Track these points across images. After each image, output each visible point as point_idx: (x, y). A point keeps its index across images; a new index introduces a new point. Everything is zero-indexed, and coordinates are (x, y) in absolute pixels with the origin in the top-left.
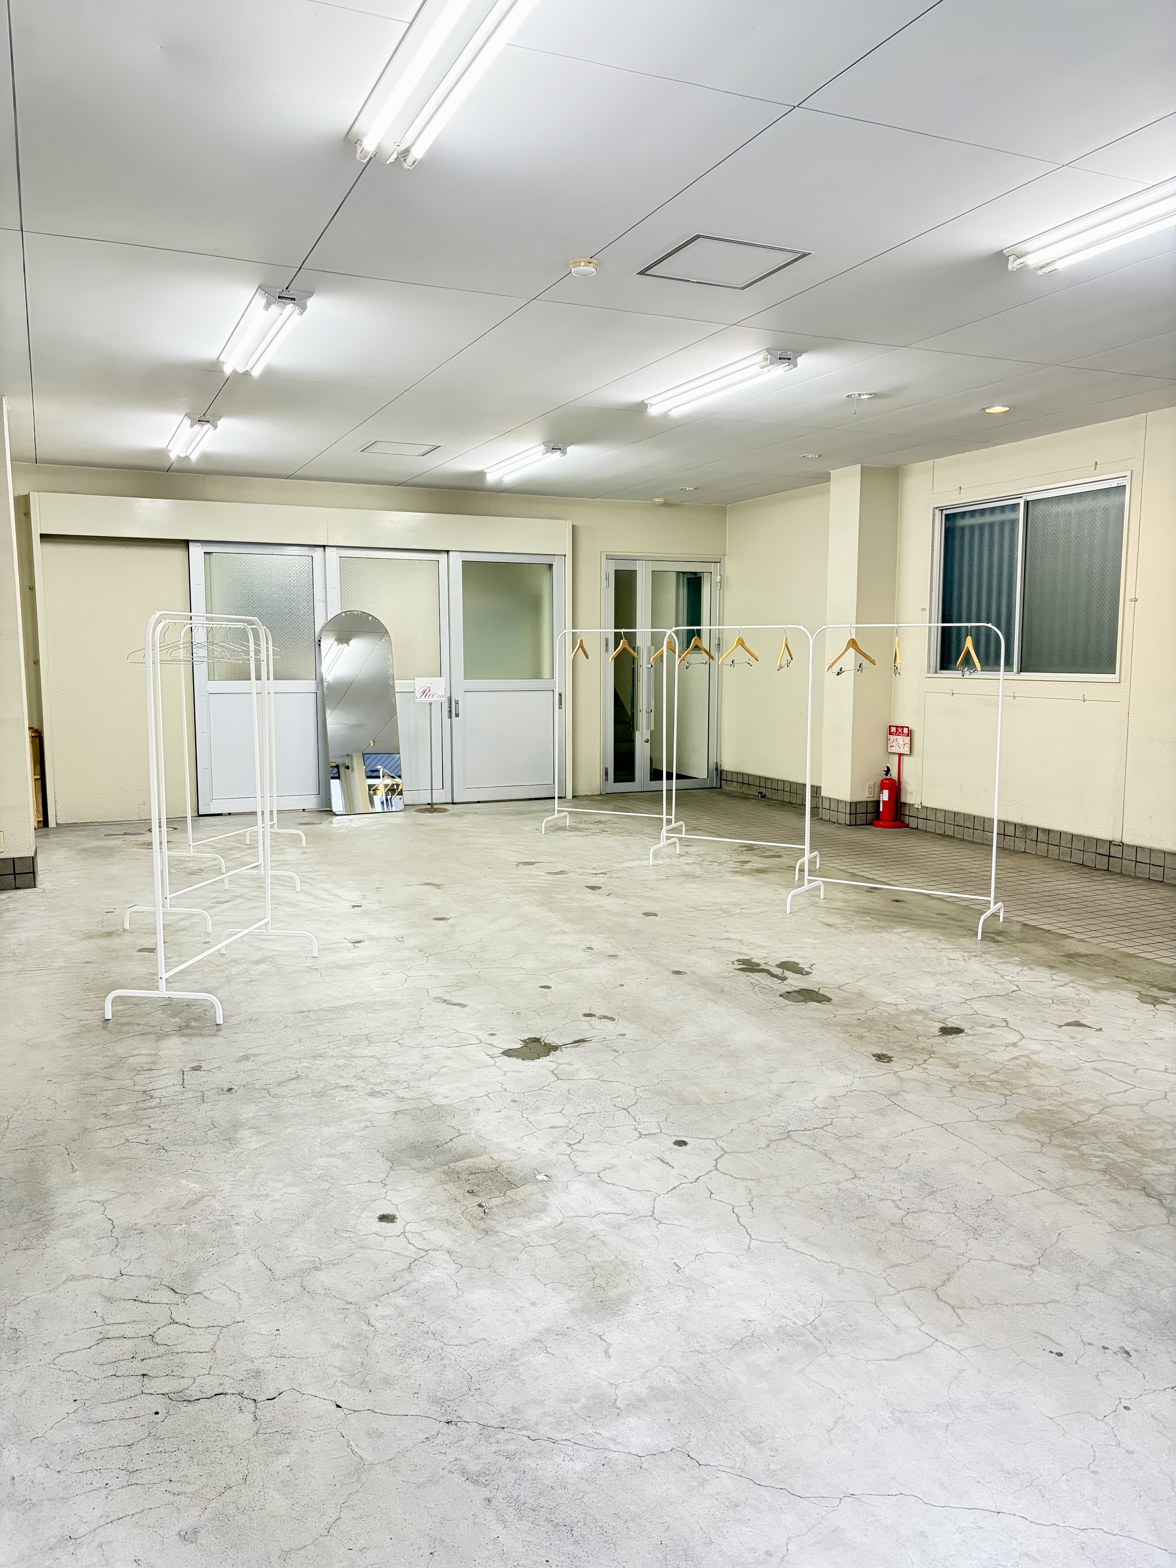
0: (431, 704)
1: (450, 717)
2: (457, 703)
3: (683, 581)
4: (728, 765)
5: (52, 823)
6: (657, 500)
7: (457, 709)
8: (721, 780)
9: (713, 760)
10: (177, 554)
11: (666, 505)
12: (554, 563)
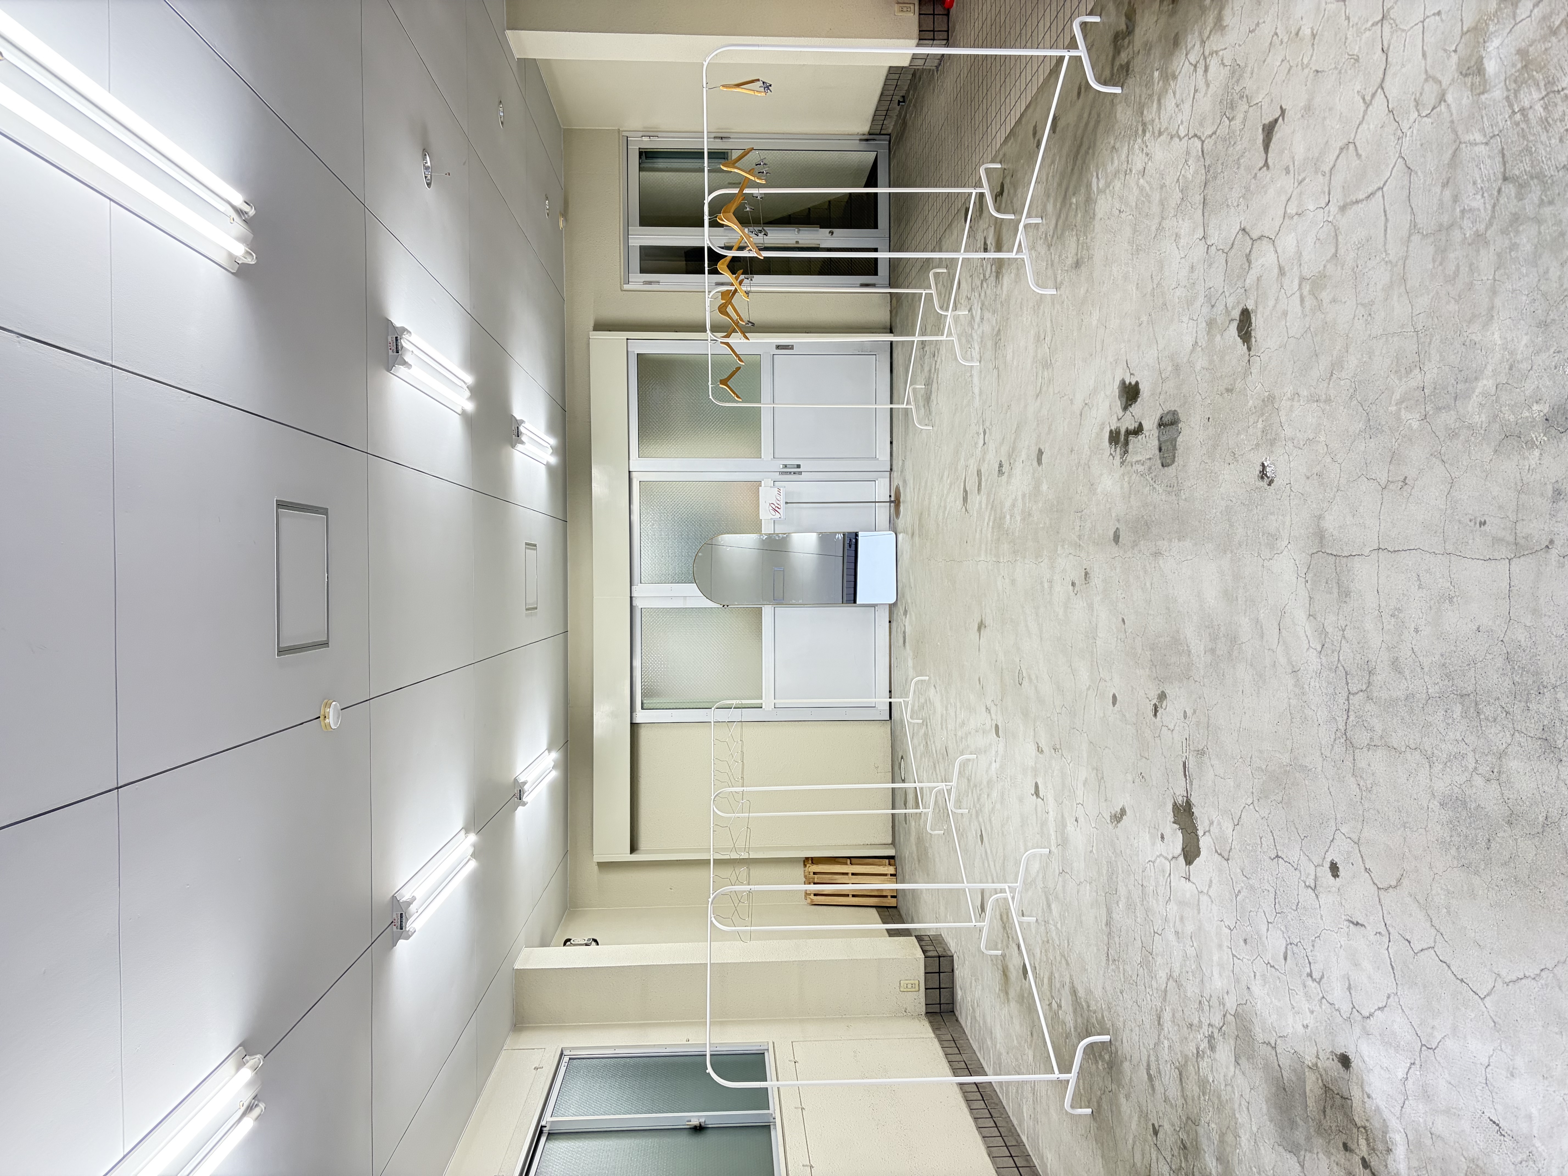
0: (787, 503)
1: (800, 473)
2: (786, 466)
3: (648, 164)
4: (864, 127)
5: (891, 852)
6: (561, 225)
7: (792, 466)
8: (880, 134)
9: (856, 144)
10: (644, 735)
11: (565, 214)
12: (636, 353)
